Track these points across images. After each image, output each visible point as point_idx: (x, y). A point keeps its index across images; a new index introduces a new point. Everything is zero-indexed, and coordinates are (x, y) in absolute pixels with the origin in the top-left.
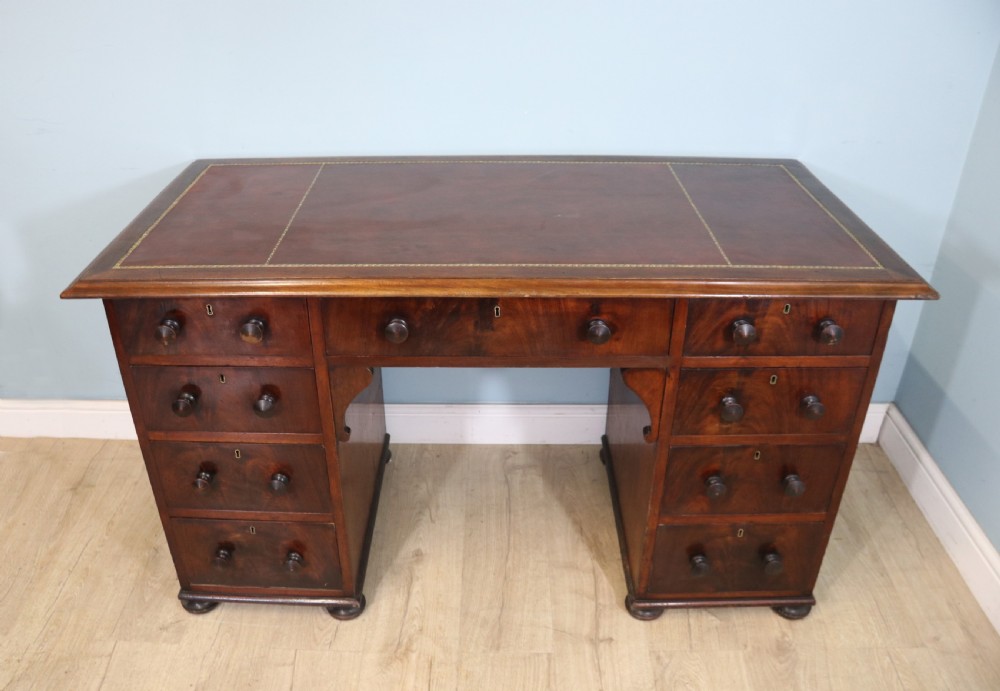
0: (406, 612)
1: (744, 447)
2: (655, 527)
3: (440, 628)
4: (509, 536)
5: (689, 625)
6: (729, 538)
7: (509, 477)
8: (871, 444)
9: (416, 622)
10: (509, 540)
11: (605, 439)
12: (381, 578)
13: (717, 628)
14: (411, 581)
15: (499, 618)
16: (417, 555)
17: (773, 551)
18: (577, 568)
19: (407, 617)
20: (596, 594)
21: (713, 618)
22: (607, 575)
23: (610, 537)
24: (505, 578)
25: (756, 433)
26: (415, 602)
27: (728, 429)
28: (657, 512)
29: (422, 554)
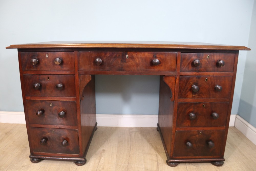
0: (99, 164)
1: (200, 103)
2: (175, 132)
3: (109, 168)
4: (131, 146)
5: (187, 168)
6: (197, 136)
7: (131, 134)
8: (233, 127)
9: (101, 167)
10: (131, 148)
11: (158, 125)
12: (92, 156)
13: (195, 169)
14: (101, 157)
15: (128, 166)
16: (103, 151)
17: (211, 140)
18: (151, 154)
19: (99, 165)
20: (157, 160)
21: (194, 166)
22: (160, 156)
23: (161, 147)
24: (130, 156)
25: (203, 98)
26: (102, 161)
27: (195, 96)
28: (175, 126)
29: (105, 150)
